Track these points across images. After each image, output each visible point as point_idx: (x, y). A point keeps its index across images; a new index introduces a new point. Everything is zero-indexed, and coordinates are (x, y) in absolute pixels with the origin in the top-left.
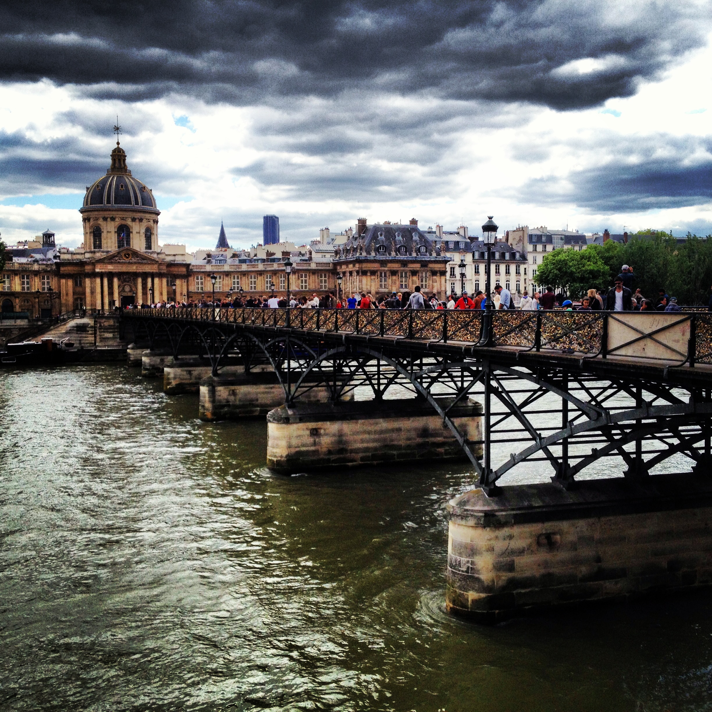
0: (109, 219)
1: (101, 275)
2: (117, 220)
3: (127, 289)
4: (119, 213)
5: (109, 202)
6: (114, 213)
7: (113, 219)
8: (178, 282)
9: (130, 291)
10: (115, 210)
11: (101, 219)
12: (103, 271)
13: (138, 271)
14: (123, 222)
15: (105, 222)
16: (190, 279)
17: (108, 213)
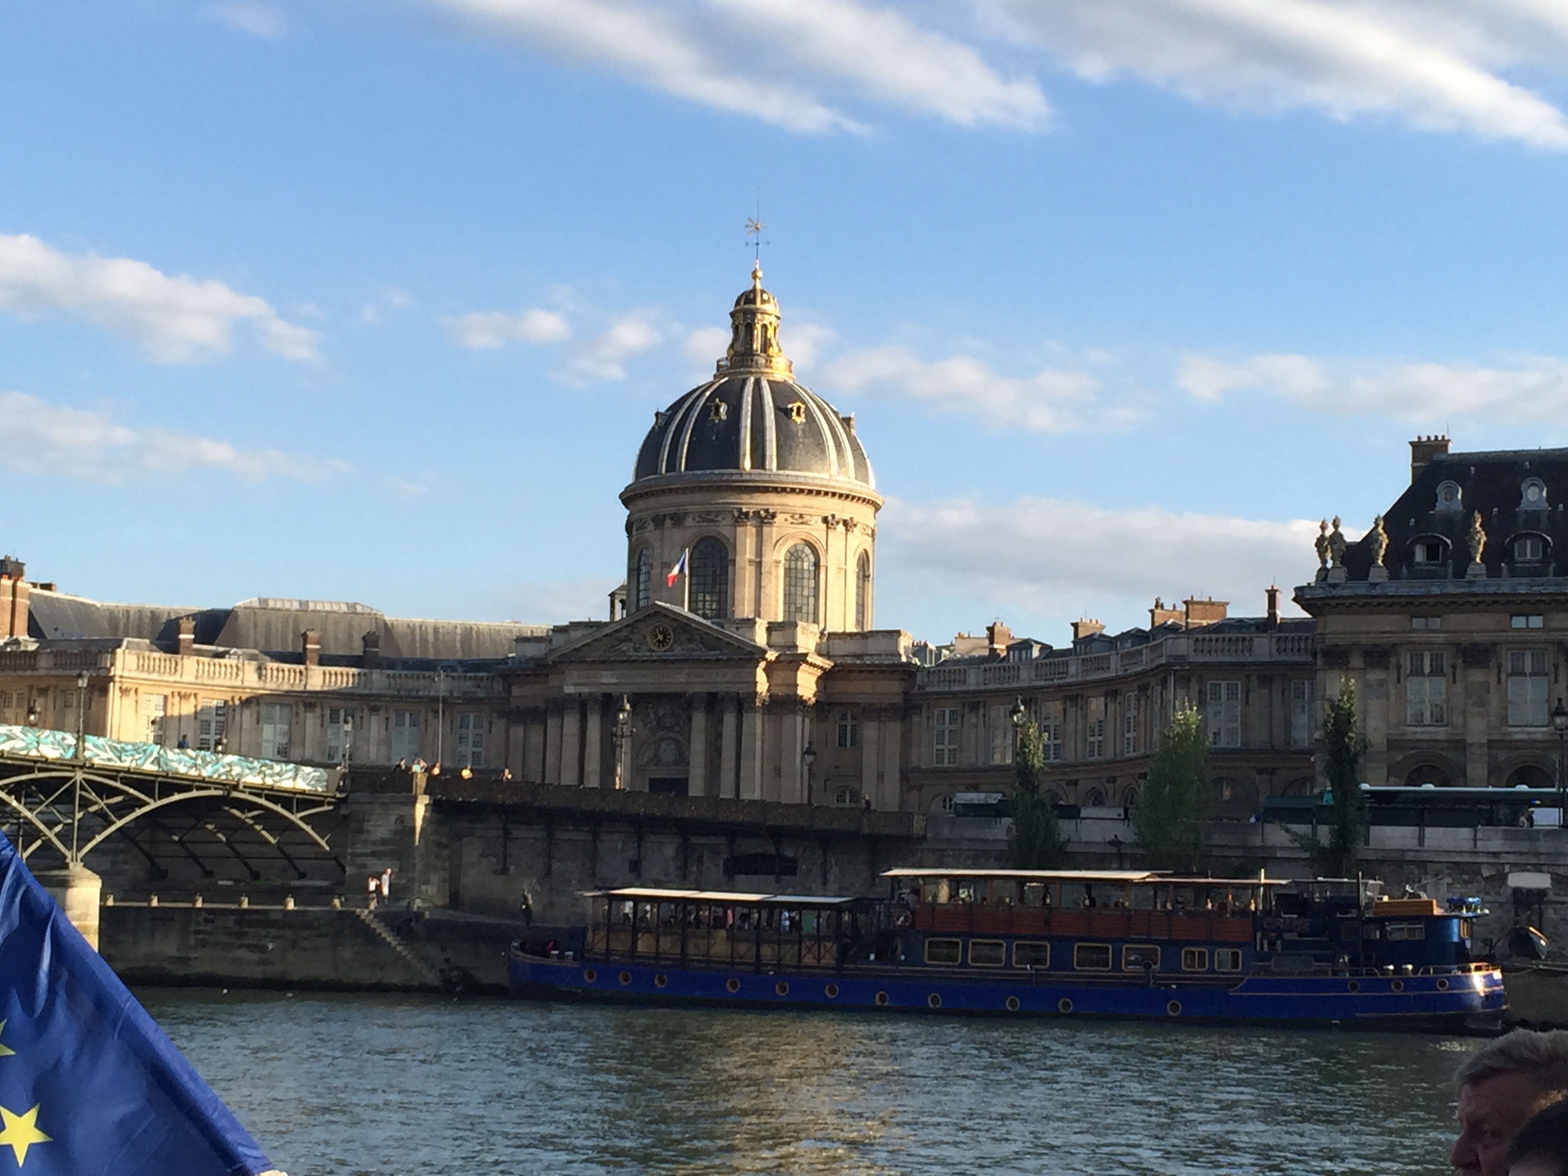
0: (668, 523)
1: (582, 705)
2: (689, 522)
3: (668, 752)
4: (698, 497)
5: (672, 464)
6: (681, 499)
7: (678, 519)
8: (870, 732)
9: (676, 763)
10: (684, 490)
11: (651, 526)
12: (585, 690)
13: (691, 690)
14: (709, 530)
15: (658, 532)
16: (916, 719)
17: (665, 499)
